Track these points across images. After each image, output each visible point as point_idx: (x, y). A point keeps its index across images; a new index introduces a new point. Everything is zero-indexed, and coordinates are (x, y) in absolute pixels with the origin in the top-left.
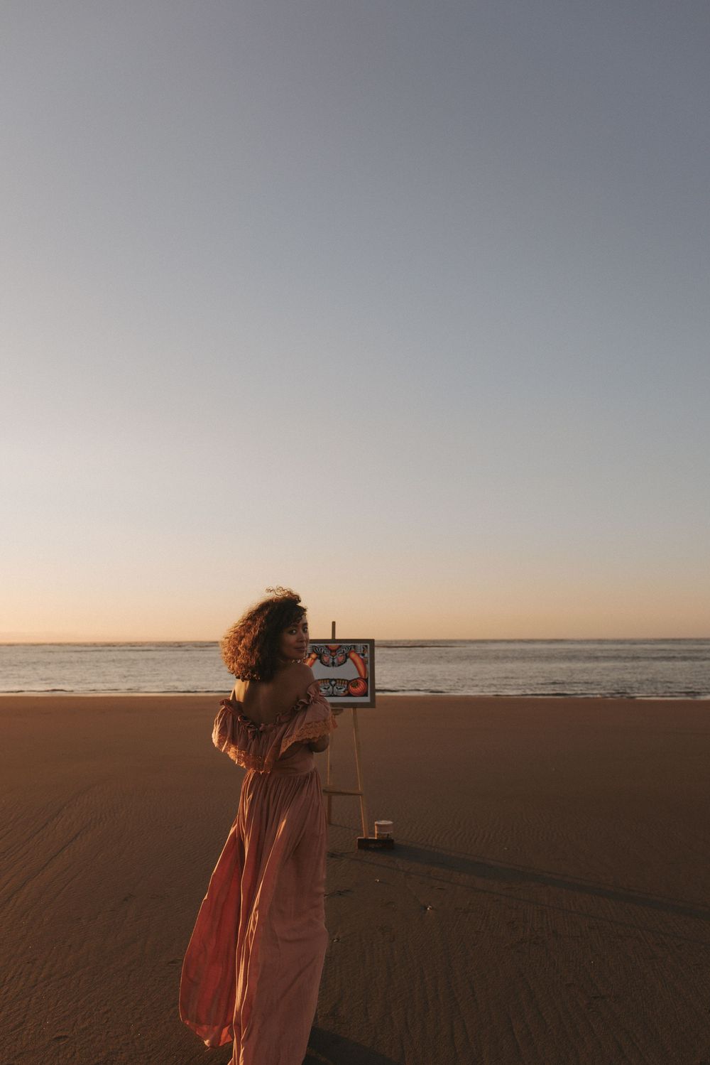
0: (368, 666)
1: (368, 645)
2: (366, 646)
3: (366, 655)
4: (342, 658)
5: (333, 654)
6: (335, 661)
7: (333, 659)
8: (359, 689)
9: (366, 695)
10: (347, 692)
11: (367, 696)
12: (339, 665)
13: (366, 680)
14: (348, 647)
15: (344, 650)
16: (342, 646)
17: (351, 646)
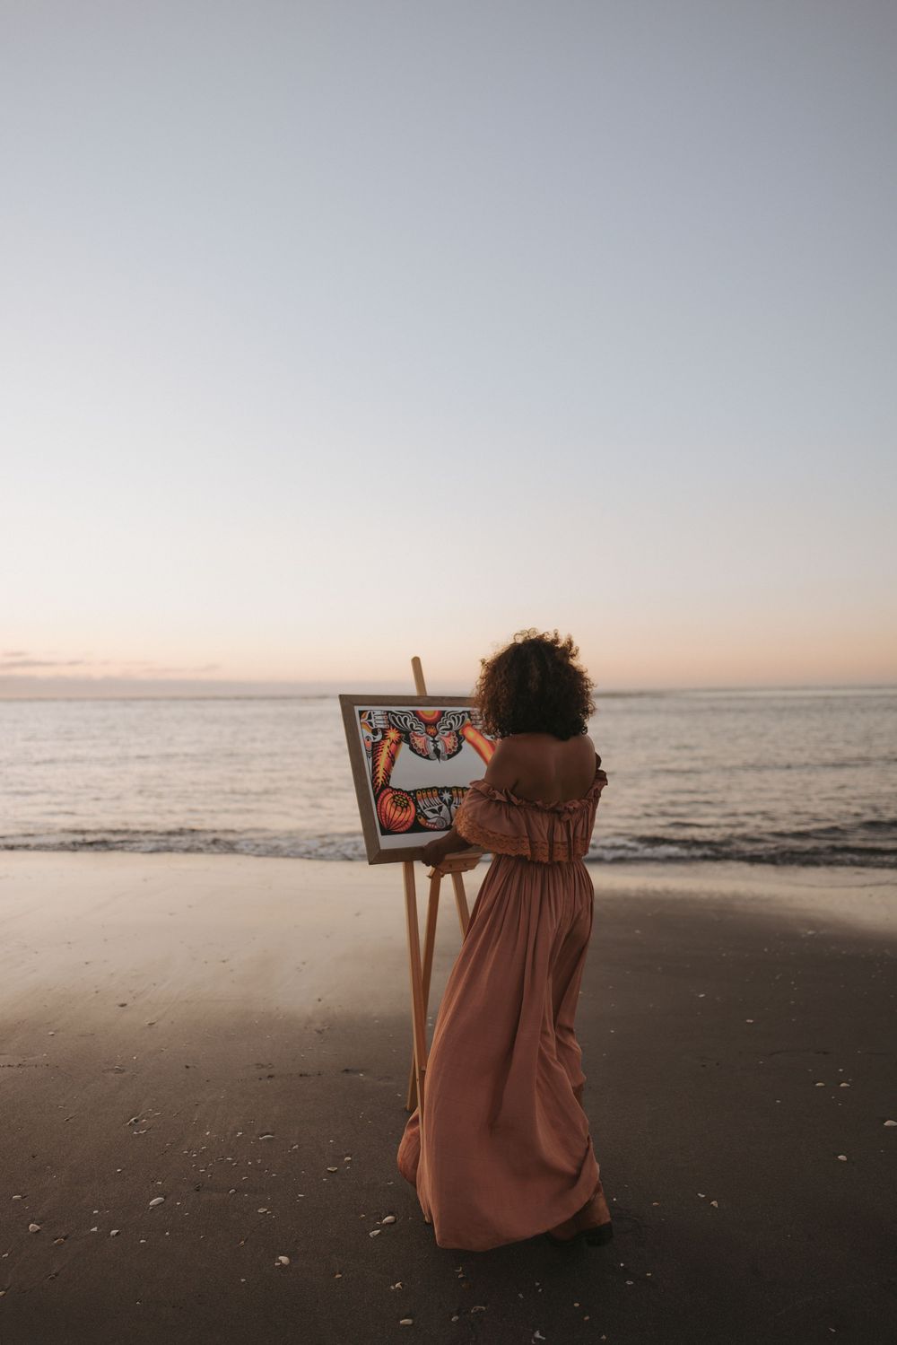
4: (452, 740)
5: (432, 730)
7: (434, 742)
14: (456, 714)
15: (453, 722)
16: (445, 711)
17: (463, 712)
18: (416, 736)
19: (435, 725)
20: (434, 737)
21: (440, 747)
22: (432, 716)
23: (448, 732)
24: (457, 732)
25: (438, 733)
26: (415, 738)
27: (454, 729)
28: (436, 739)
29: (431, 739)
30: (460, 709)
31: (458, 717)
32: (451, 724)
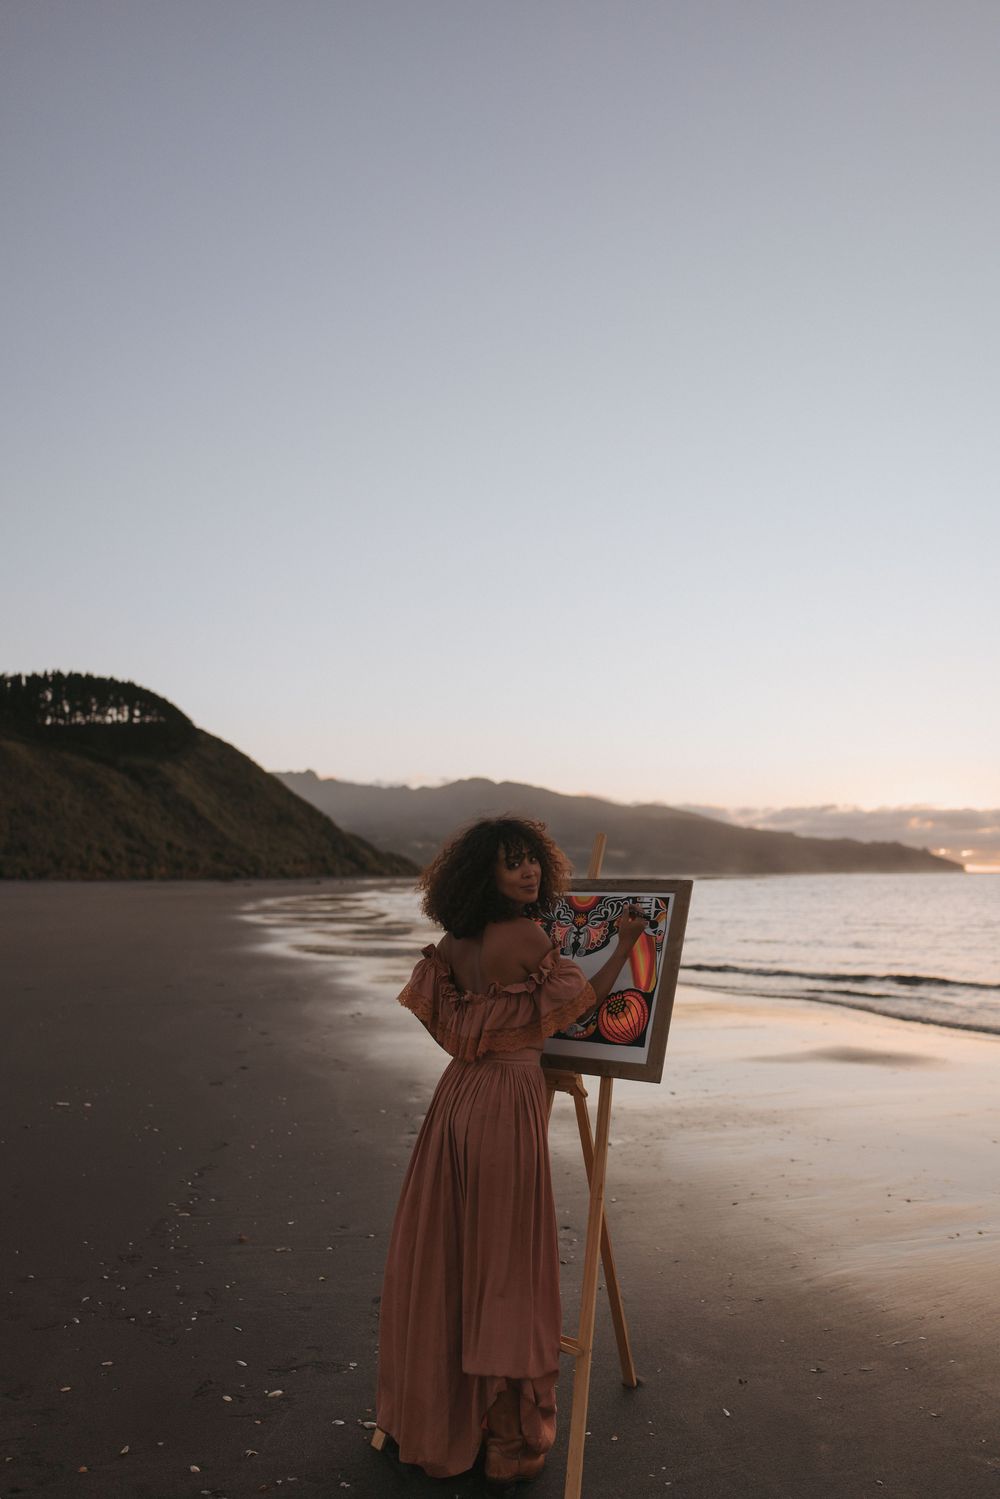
0: (660, 958)
1: (672, 896)
2: (666, 900)
3: (661, 926)
4: (600, 933)
5: (581, 920)
6: (582, 940)
7: (578, 934)
8: (626, 1022)
9: (639, 1042)
10: (592, 1027)
11: (642, 1045)
12: (588, 952)
13: (648, 997)
14: (618, 902)
15: (610, 911)
16: (604, 897)
17: (628, 898)
18: (560, 926)
19: (587, 913)
20: (579, 928)
21: (581, 941)
22: (584, 903)
23: (600, 923)
24: (612, 922)
25: (587, 922)
26: (558, 928)
27: (609, 919)
28: (581, 931)
29: (576, 930)
30: (625, 895)
31: (619, 905)
32: (606, 913)
